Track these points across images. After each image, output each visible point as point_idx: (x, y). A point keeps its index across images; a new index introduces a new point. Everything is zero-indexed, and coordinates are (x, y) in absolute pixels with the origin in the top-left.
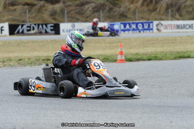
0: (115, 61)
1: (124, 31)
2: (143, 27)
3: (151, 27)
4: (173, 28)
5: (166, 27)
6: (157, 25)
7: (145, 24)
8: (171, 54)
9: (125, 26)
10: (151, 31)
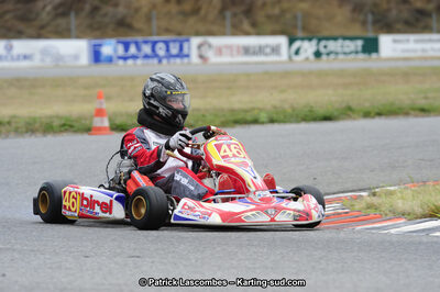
0: (88, 130)
1: (125, 58)
2: (168, 50)
3: (185, 51)
4: (235, 52)
5: (219, 51)
6: (200, 47)
7: (171, 45)
8: (216, 115)
9: (127, 49)
10: (186, 60)
